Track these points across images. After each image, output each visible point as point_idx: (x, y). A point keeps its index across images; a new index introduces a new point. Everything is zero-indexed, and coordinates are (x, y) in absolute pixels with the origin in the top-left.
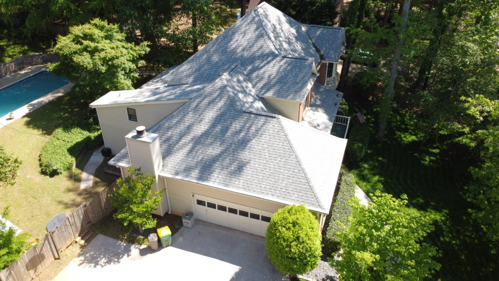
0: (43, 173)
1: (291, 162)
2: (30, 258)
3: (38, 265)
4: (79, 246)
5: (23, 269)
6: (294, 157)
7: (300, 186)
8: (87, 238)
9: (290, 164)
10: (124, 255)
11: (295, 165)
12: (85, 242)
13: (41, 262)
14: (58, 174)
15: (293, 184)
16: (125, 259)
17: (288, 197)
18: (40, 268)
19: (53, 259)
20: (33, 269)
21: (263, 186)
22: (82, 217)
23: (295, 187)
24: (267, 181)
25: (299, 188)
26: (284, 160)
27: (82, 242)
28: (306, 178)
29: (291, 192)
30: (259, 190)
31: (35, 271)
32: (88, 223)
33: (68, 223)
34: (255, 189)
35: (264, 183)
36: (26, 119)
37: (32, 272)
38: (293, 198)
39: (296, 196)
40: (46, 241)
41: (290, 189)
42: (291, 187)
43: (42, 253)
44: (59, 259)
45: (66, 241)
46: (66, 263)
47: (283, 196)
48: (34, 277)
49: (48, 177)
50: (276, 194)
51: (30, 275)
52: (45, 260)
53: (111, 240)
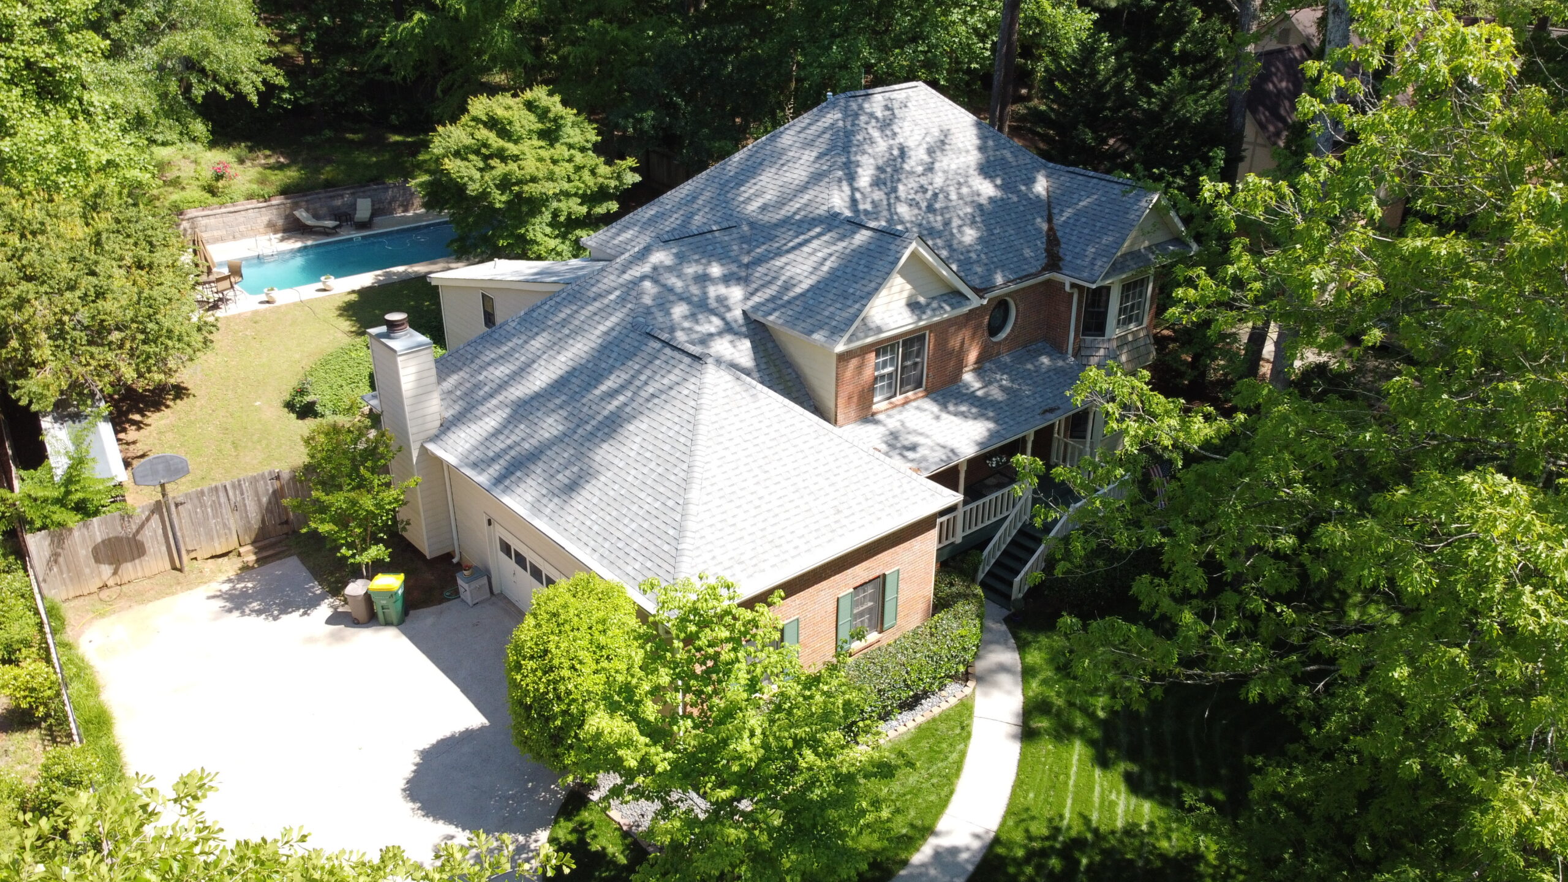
0: (290, 406)
1: (673, 478)
2: (105, 537)
3: (126, 561)
4: (240, 565)
5: (84, 552)
6: (685, 466)
7: (658, 542)
8: (265, 554)
9: (667, 483)
10: (298, 609)
11: (675, 488)
12: (257, 561)
13: (133, 559)
14: (315, 415)
15: (647, 535)
16: (293, 618)
17: (620, 563)
18: (129, 570)
19: (168, 566)
20: (111, 564)
21: (588, 523)
22: (265, 500)
23: (647, 544)
24: (601, 514)
25: (652, 548)
26: (660, 470)
27: (251, 558)
28: (681, 529)
29: (633, 554)
30: (574, 531)
31: (115, 573)
32: (281, 524)
33: (223, 499)
34: (568, 526)
35: (594, 517)
36: (354, 297)
37: (106, 570)
38: (629, 569)
39: (637, 566)
40: (156, 517)
41: (635, 546)
42: (640, 540)
43: (139, 537)
44: (180, 570)
45: (212, 539)
46: (190, 586)
47: (612, 558)
48: (110, 583)
49: (293, 416)
50: (602, 550)
51: (100, 574)
52: (146, 558)
53: (305, 573)
